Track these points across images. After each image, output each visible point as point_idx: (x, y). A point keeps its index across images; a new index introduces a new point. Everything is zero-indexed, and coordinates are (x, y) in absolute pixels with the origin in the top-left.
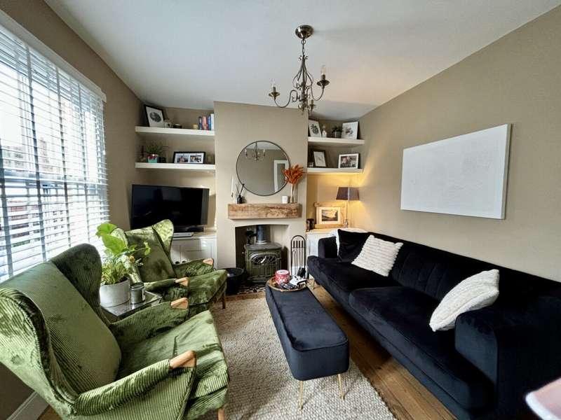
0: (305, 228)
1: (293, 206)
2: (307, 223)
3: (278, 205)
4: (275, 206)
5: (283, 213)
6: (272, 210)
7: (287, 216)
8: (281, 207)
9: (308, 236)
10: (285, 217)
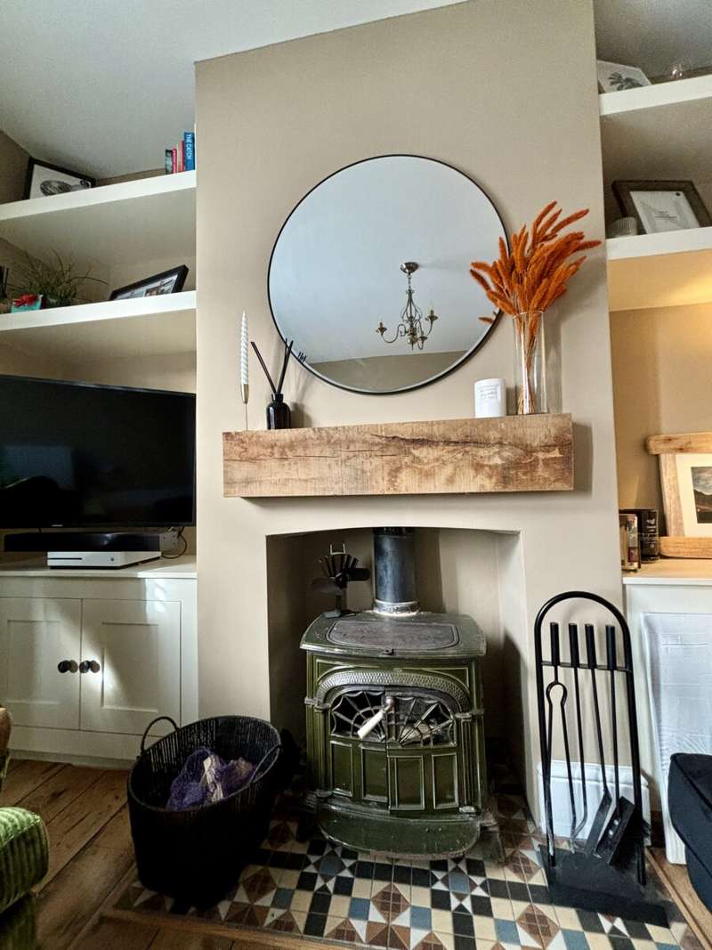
0: (616, 554)
1: (538, 430)
2: (624, 523)
3: (454, 425)
4: (438, 432)
5: (478, 467)
6: (422, 453)
7: (505, 480)
8: (467, 439)
9: (637, 594)
10: (490, 486)
